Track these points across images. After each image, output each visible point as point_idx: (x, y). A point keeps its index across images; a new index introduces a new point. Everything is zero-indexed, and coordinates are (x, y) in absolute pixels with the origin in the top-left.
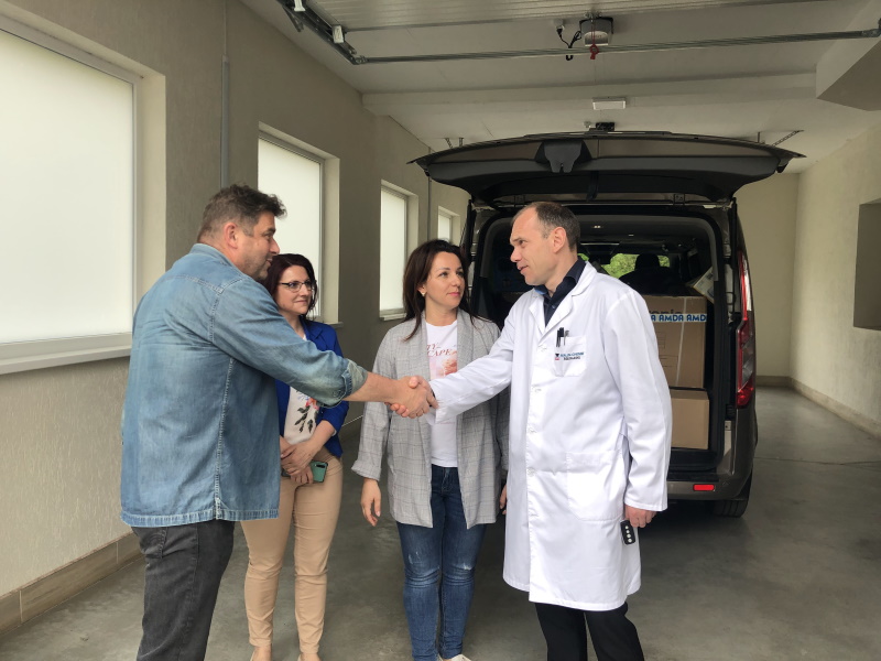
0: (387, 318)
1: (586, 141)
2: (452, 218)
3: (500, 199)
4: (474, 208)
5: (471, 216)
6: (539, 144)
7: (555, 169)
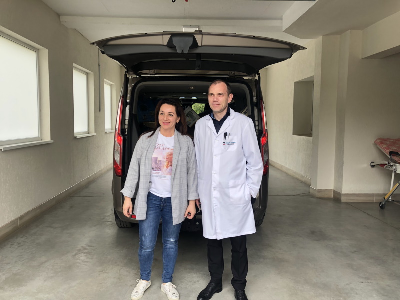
0: (79, 137)
1: (195, 36)
2: (111, 86)
3: (143, 72)
4: (128, 76)
5: (127, 80)
6: (170, 36)
7: (179, 51)
